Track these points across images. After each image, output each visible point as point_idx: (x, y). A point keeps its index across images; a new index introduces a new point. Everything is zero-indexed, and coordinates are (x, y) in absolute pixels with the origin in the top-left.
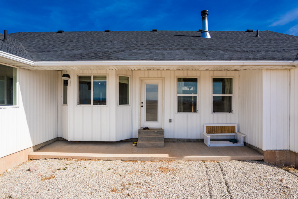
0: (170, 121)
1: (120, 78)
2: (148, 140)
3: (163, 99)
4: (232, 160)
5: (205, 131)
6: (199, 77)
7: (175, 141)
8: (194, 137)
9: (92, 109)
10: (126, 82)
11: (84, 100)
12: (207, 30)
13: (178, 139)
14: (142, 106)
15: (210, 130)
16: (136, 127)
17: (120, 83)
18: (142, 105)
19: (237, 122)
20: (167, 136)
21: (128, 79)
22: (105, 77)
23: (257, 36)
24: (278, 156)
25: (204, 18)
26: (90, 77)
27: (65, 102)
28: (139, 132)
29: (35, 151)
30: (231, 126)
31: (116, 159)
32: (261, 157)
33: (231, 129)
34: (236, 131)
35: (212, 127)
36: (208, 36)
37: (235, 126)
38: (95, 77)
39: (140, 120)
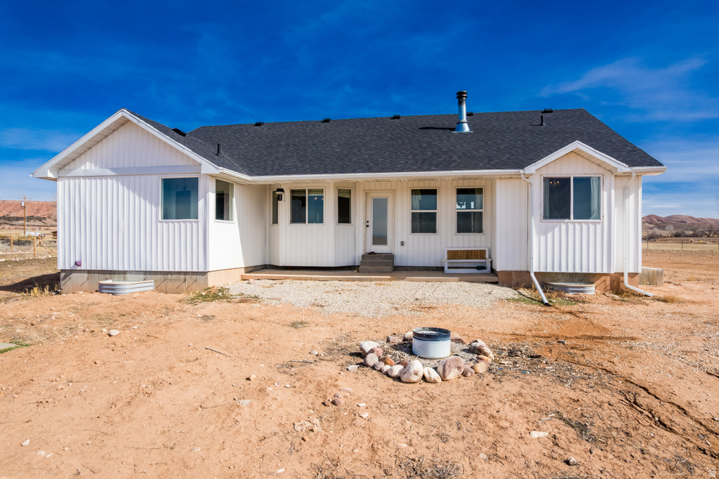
0: (402, 244)
1: (340, 191)
2: (373, 264)
3: (394, 216)
4: (460, 281)
5: (446, 257)
6: (439, 188)
7: (409, 269)
8: (432, 264)
9: (306, 228)
10: (347, 196)
11: (297, 217)
12: (465, 119)
13: (412, 267)
14: (368, 226)
15: (453, 255)
16: (360, 252)
17: (339, 197)
18: (368, 224)
19: (489, 245)
20: (398, 262)
21: (349, 192)
22: (322, 191)
23: (542, 125)
24: (514, 277)
25: (460, 103)
26: (304, 191)
27: (275, 221)
28: (363, 256)
29: (246, 273)
30: (481, 251)
31: (332, 279)
32: (495, 279)
33: (481, 254)
34: (487, 257)
35: (456, 251)
36: (466, 128)
37: (485, 251)
38: (310, 191)
39: (365, 242)
